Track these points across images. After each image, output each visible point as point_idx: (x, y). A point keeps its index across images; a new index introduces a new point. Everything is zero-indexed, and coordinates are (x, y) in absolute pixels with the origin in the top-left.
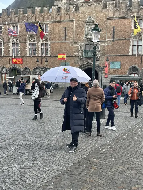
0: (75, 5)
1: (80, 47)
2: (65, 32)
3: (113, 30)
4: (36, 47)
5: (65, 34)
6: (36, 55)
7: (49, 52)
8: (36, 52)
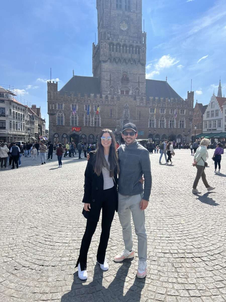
0: (117, 96)
1: (120, 122)
2: (111, 112)
3: (139, 113)
4: (91, 120)
5: (111, 113)
6: (91, 126)
7: (100, 124)
8: (91, 124)
